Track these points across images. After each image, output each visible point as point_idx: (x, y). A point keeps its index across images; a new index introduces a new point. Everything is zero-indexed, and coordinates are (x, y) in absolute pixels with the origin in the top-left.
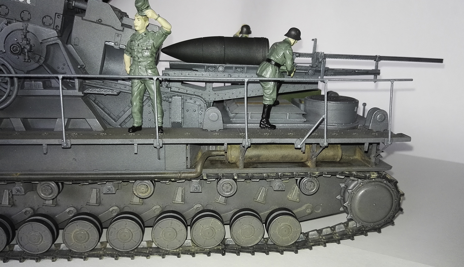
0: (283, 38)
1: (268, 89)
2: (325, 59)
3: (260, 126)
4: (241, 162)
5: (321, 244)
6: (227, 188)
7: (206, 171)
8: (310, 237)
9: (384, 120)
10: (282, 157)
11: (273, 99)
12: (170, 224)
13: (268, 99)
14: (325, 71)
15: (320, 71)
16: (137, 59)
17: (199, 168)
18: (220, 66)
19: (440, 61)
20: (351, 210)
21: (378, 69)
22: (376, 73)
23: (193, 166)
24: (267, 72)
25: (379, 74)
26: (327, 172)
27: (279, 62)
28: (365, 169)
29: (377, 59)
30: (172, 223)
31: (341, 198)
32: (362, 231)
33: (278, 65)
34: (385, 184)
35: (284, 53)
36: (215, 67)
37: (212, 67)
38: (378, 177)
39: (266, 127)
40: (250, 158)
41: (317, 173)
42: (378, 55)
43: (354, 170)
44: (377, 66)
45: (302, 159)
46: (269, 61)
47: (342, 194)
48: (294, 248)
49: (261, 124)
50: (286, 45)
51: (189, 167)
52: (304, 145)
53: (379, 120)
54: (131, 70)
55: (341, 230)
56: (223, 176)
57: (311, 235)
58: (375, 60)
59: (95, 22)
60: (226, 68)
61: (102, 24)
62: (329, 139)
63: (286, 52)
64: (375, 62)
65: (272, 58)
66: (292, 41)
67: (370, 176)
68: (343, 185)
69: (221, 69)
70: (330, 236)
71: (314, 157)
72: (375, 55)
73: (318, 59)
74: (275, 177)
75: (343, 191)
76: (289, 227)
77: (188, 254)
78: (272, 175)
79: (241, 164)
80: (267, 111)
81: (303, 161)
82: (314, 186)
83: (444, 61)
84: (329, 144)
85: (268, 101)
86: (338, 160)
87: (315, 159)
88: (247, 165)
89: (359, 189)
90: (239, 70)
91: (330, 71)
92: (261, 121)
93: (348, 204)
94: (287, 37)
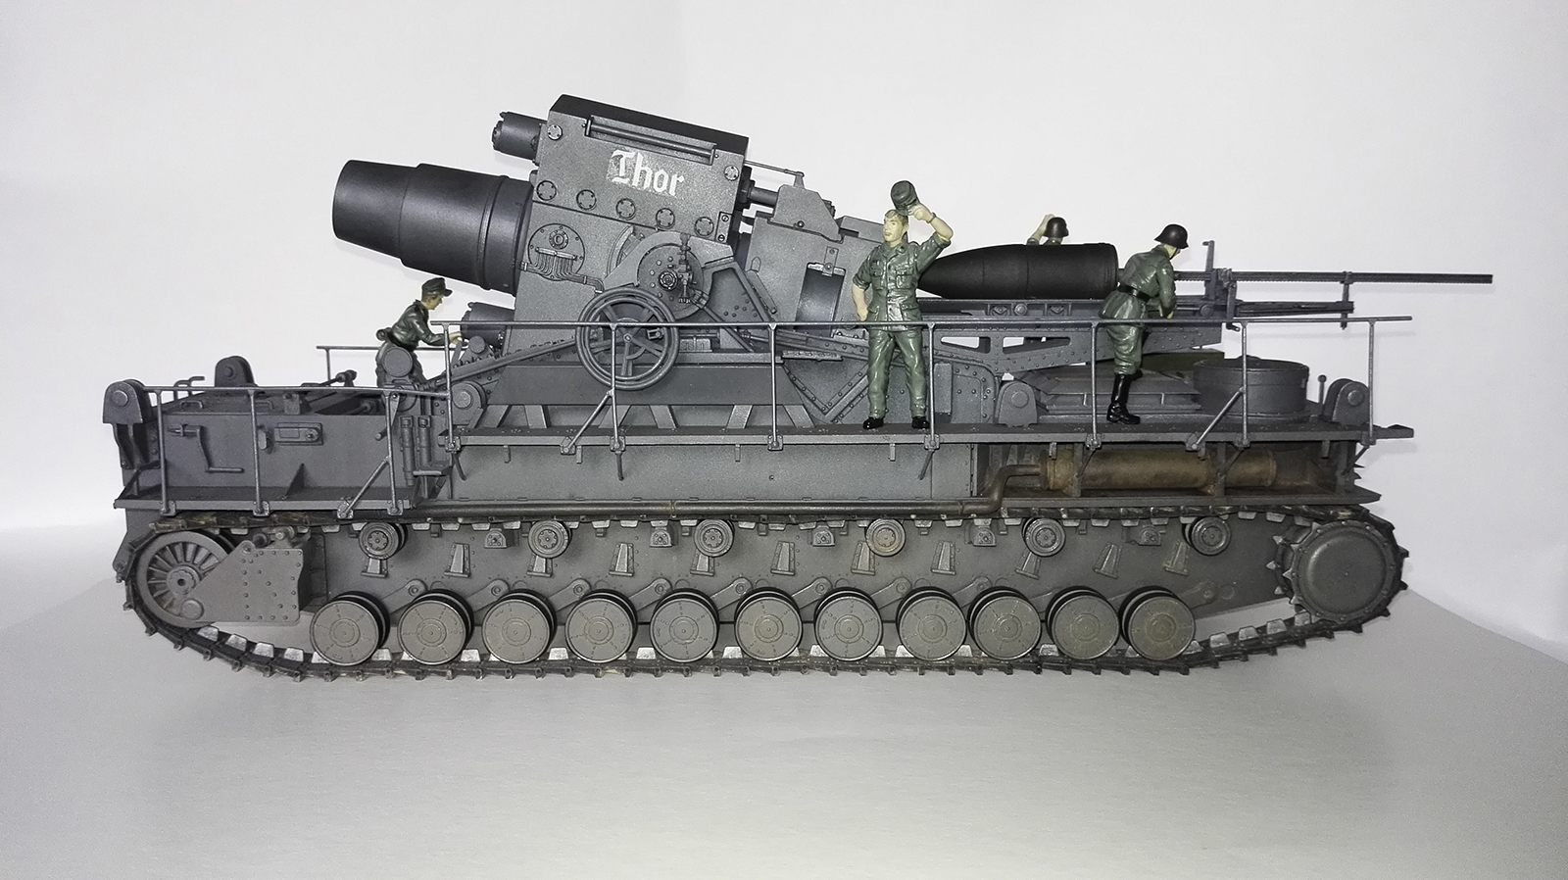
0: (1151, 245)
1: (1127, 343)
2: (1235, 282)
3: (1108, 418)
4: (1076, 484)
5: (1237, 655)
6: (1046, 538)
7: (1007, 502)
8: (1213, 646)
9: (1362, 402)
10: (1156, 476)
11: (1135, 363)
12: (934, 608)
13: (1124, 364)
14: (1236, 307)
15: (1224, 308)
16: (884, 293)
17: (996, 496)
18: (1017, 303)
19: (1487, 279)
20: (1298, 585)
21: (1350, 300)
22: (1344, 308)
23: (983, 491)
24: (1124, 312)
25: (1351, 310)
26: (1248, 506)
27: (1146, 292)
28: (1326, 499)
29: (1347, 279)
30: (937, 607)
31: (1277, 568)
32: (1325, 630)
33: (1143, 296)
34: (1367, 531)
35: (1156, 275)
36: (1007, 306)
37: (1000, 306)
38: (1352, 518)
39: (1121, 419)
40: (1094, 478)
41: (1227, 508)
42: (1348, 271)
43: (1303, 501)
44: (1346, 294)
45: (1196, 480)
46: (1128, 290)
47: (1279, 559)
48: (1181, 664)
49: (1110, 413)
50: (1161, 258)
51: (975, 494)
52: (1204, 444)
53: (1352, 403)
54: (870, 313)
55: (1279, 631)
56: (1040, 512)
57: (1215, 642)
58: (1342, 282)
59: (792, 228)
60: (1030, 306)
61: (804, 231)
62: (1252, 433)
63: (1161, 272)
64: (1342, 285)
65: (1134, 285)
66: (1170, 250)
67: (1336, 514)
68: (1279, 540)
69: (1019, 308)
70: (1254, 642)
71: (1221, 475)
72: (1341, 271)
73: (1219, 283)
74: (1141, 515)
75: (1280, 552)
76: (1169, 620)
77: (967, 669)
78: (1136, 511)
79: (1076, 491)
80: (1123, 387)
81: (1196, 485)
82: (1221, 537)
83: (1494, 279)
84: (1252, 442)
85: (1125, 367)
86: (1270, 483)
87: (1223, 478)
88: (1086, 493)
89: (1313, 543)
90: (1056, 310)
91: (1245, 307)
92: (1111, 407)
93: (1292, 572)
94: (1159, 243)
